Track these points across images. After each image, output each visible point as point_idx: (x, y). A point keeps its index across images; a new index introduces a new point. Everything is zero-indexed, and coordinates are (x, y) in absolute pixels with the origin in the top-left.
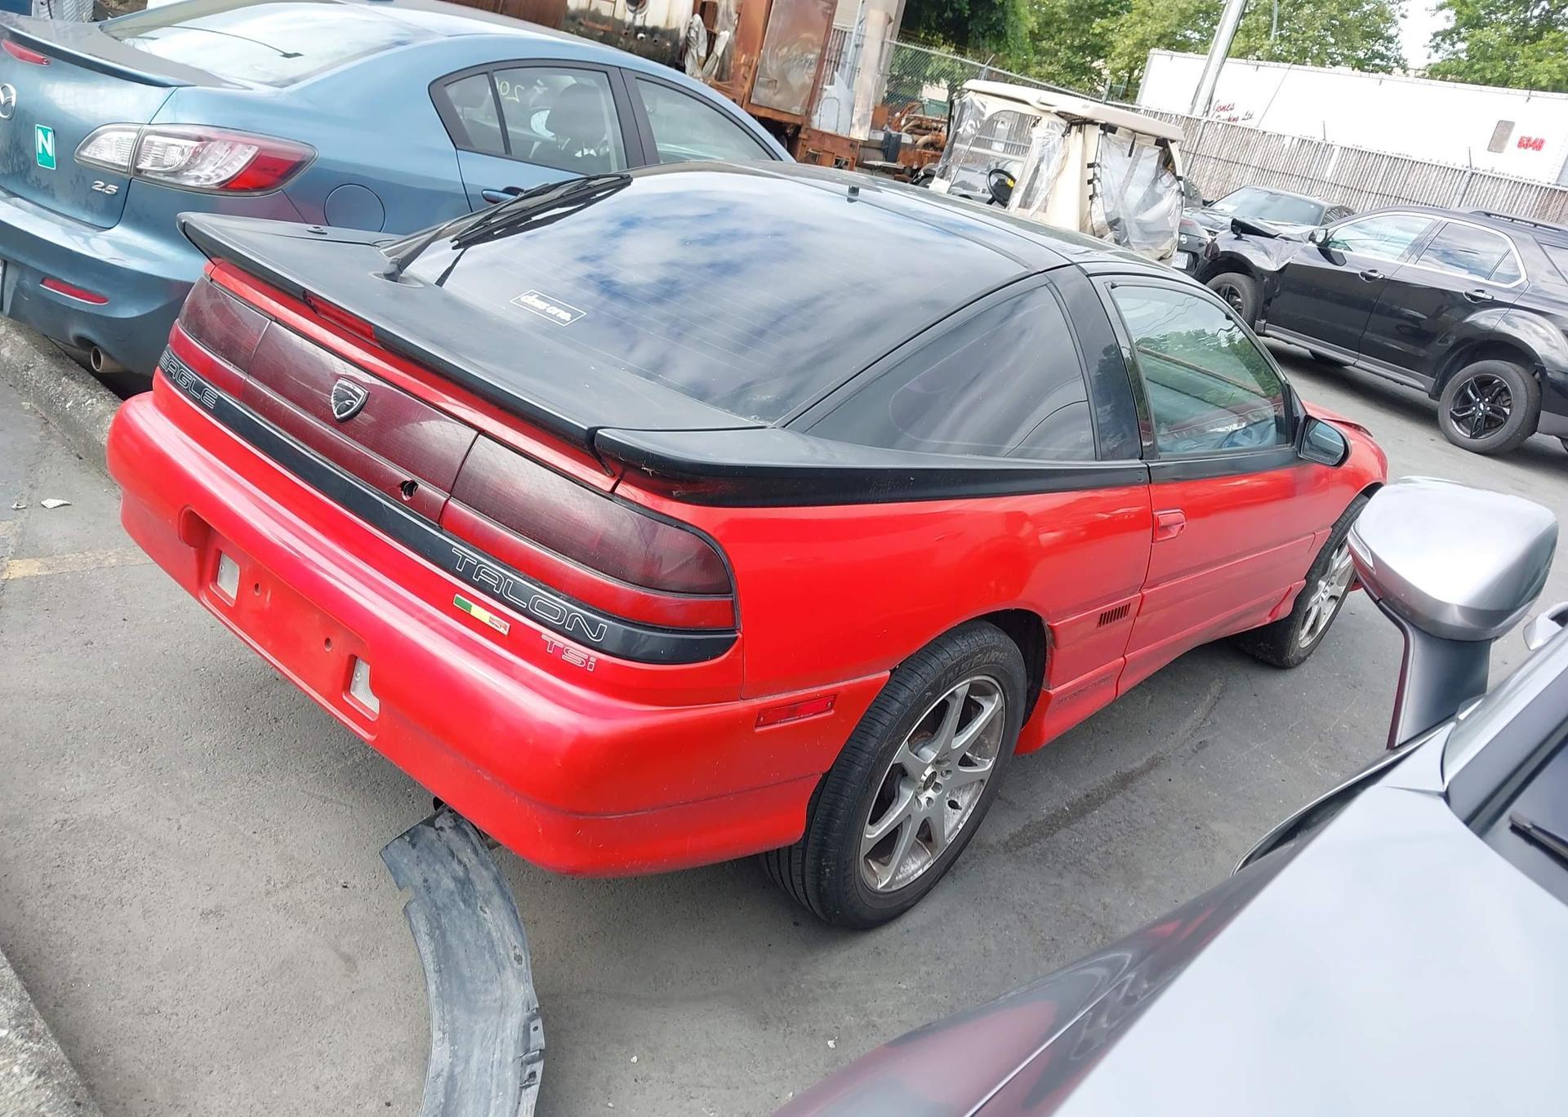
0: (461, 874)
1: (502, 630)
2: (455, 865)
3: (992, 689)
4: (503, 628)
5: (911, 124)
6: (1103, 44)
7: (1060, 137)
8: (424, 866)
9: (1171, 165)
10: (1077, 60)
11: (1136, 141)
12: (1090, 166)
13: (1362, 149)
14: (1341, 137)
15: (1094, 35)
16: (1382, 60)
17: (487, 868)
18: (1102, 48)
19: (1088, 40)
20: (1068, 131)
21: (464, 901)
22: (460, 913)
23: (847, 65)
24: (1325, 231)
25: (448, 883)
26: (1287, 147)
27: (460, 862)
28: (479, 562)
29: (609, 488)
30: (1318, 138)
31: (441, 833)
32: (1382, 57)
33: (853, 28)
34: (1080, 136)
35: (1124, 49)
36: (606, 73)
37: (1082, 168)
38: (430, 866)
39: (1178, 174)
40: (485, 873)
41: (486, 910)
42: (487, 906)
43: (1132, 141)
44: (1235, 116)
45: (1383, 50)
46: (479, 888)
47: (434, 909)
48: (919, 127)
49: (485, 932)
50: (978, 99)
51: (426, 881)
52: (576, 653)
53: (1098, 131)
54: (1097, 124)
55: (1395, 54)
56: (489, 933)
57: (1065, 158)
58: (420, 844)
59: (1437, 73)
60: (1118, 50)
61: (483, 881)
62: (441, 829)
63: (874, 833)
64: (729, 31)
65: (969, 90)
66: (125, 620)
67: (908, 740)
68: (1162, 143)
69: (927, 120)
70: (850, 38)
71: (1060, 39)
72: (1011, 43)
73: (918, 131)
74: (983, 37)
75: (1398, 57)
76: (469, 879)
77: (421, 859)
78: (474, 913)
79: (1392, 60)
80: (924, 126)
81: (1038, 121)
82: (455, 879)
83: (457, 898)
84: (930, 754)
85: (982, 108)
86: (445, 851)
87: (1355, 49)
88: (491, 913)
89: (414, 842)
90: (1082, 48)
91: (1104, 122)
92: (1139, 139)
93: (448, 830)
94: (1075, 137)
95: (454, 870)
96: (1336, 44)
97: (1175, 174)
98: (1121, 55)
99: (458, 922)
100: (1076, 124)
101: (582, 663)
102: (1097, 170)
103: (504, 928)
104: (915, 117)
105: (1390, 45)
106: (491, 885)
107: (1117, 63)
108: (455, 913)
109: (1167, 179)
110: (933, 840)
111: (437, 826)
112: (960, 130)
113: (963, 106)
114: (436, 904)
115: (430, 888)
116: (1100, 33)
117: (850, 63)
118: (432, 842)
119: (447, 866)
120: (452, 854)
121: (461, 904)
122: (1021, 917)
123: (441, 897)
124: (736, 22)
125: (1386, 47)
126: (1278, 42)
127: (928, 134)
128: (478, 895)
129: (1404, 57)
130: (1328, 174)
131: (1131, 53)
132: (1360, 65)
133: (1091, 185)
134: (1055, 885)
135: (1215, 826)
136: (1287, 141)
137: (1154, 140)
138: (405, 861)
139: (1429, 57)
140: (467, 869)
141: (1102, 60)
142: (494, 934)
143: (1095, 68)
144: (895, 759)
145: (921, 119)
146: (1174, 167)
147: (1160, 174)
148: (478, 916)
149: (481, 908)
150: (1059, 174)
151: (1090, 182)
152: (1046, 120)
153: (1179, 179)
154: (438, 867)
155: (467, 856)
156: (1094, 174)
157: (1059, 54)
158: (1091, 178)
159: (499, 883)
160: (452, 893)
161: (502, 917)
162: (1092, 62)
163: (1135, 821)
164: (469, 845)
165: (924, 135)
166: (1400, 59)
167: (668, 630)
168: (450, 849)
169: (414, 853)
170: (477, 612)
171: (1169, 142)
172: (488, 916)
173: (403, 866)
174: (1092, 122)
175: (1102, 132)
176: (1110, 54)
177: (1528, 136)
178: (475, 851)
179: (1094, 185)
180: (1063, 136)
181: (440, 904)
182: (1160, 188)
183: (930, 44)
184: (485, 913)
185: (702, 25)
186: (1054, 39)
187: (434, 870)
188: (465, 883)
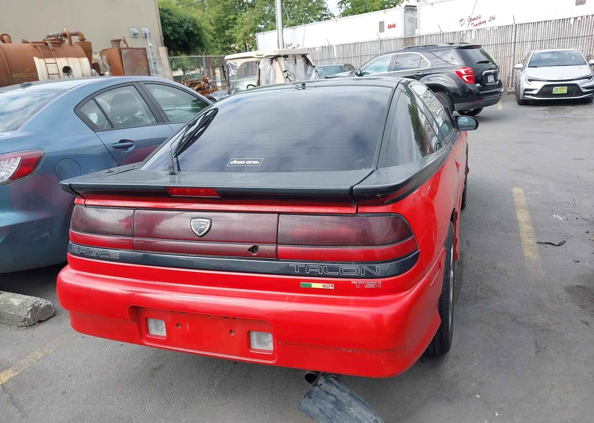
0: (334, 399)
1: (331, 288)
2: (330, 397)
4: (331, 287)
5: (189, 84)
6: (232, 38)
7: (270, 65)
8: (317, 404)
9: (309, 63)
10: (225, 46)
11: (296, 58)
12: (285, 72)
13: (343, 44)
14: (334, 42)
15: (228, 36)
16: (326, 16)
17: (345, 392)
18: (232, 40)
19: (226, 39)
20: (272, 62)
21: (339, 410)
22: (340, 416)
23: (154, 71)
24: (359, 71)
25: (329, 406)
27: (332, 395)
28: (306, 265)
29: (355, 212)
30: (327, 45)
31: (321, 387)
32: (325, 15)
33: (150, 58)
34: (277, 63)
35: (240, 38)
36: (133, 85)
37: (282, 73)
38: (320, 403)
39: (313, 65)
40: (344, 394)
41: (351, 409)
42: (350, 407)
43: (294, 59)
44: (294, 47)
45: (325, 13)
46: (344, 401)
47: (329, 419)
48: (192, 84)
49: (354, 418)
51: (320, 410)
52: (370, 284)
53: (283, 59)
54: (281, 56)
55: (329, 13)
56: (356, 418)
57: (275, 72)
58: (313, 395)
59: (344, 15)
60: (238, 39)
61: (345, 397)
62: (321, 385)
64: (108, 71)
65: (227, 60)
66: (70, 376)
68: (304, 56)
69: (194, 81)
71: (216, 41)
72: (206, 46)
73: (192, 86)
74: (196, 47)
75: (330, 14)
76: (338, 400)
77: (315, 402)
78: (346, 412)
79: (329, 15)
80: (194, 83)
81: (259, 62)
82: (332, 403)
83: (336, 411)
85: (235, 65)
86: (324, 394)
87: (316, 15)
88: (353, 409)
89: (310, 396)
90: (225, 42)
91: (283, 55)
92: (297, 57)
93: (324, 384)
94: (276, 63)
95: (330, 400)
96: (309, 16)
97: (312, 65)
98: (240, 40)
99: (340, 420)
100: (274, 59)
101: (375, 286)
102: (288, 72)
103: (362, 412)
104: (189, 81)
105: (326, 11)
106: (349, 398)
107: (240, 43)
108: (337, 417)
109: (309, 68)
111: (319, 384)
112: (230, 75)
113: (228, 66)
114: (328, 417)
115: (323, 412)
116: (230, 35)
118: (318, 393)
119: (327, 399)
120: (328, 393)
121: (338, 412)
122: (481, 322)
123: (329, 414)
124: (109, 67)
125: (325, 12)
126: (291, 20)
127: (196, 86)
128: (344, 404)
129: (332, 13)
130: (335, 56)
131: (243, 39)
132: (320, 20)
133: (288, 79)
134: (479, 307)
136: (317, 49)
137: (301, 56)
138: (309, 406)
139: (340, 11)
140: (336, 396)
141: (234, 44)
142: (359, 417)
143: (232, 47)
145: (192, 81)
146: (310, 63)
147: (307, 67)
148: (348, 413)
149: (348, 409)
150: (275, 78)
151: (287, 77)
152: (262, 61)
153: (314, 67)
154: (323, 401)
155: (335, 391)
156: (288, 74)
157: (218, 46)
158: (287, 76)
159: (352, 395)
160: (333, 409)
161: (359, 408)
162: (231, 45)
164: (334, 386)
165: (195, 86)
166: (331, 14)
167: (401, 258)
168: (326, 392)
169: (311, 401)
170: (314, 285)
171: (306, 55)
172: (353, 411)
173: (309, 408)
174: (279, 56)
175: (284, 59)
176: (236, 41)
177: (390, 24)
178: (338, 387)
179: (289, 78)
180: (271, 64)
181: (330, 417)
182: (308, 72)
183: (177, 55)
184: (351, 410)
185: (96, 72)
186: (214, 42)
187: (322, 404)
188: (337, 403)
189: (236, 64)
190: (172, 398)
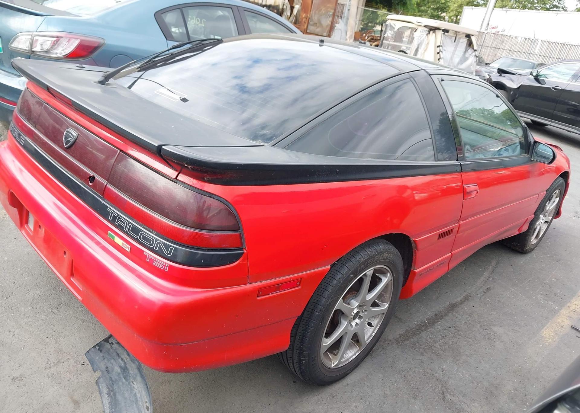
0: (123, 365)
1: (127, 249)
2: (120, 360)
3: (385, 270)
4: (128, 248)
5: (370, 38)
6: (446, 7)
7: (426, 35)
8: (106, 361)
9: (472, 45)
10: (435, 13)
11: (457, 36)
12: (438, 47)
13: (550, 41)
14: (541, 36)
15: (442, 3)
16: (557, 8)
17: (134, 363)
18: (445, 8)
19: (440, 6)
20: (429, 33)
21: (125, 378)
22: (123, 384)
23: (345, 18)
24: (536, 71)
25: (117, 369)
26: (519, 41)
27: (122, 359)
28: (119, 215)
30: (532, 37)
31: (113, 346)
32: (557, 7)
33: (346, 3)
34: (434, 35)
35: (453, 8)
36: (231, 8)
37: (435, 48)
38: (109, 361)
39: (475, 49)
40: (133, 365)
41: (134, 382)
42: (135, 381)
43: (455, 36)
44: (498, 31)
45: (557, 4)
46: (131, 372)
47: (111, 381)
48: (372, 39)
49: (134, 393)
50: (392, 23)
51: (107, 368)
52: (160, 262)
53: (441, 32)
54: (440, 29)
55: (562, 5)
56: (135, 394)
57: (428, 44)
58: (104, 350)
60: (451, 9)
61: (133, 369)
62: (112, 343)
63: (327, 342)
64: (299, 5)
65: (389, 19)
67: (342, 298)
68: (468, 36)
69: (376, 36)
70: (346, 7)
71: (428, 6)
72: (409, 7)
73: (372, 41)
74: (398, 5)
75: (563, 7)
76: (127, 368)
77: (105, 357)
78: (129, 384)
79: (561, 8)
80: (375, 39)
81: (417, 29)
82: (120, 367)
83: (122, 377)
84: (355, 303)
86: (115, 354)
87: (545, 4)
88: (136, 384)
89: (101, 349)
90: (437, 9)
91: (444, 29)
92: (459, 35)
93: (116, 344)
94: (432, 34)
95: (120, 363)
96: (537, 3)
97: (473, 49)
98: (452, 11)
99: (122, 388)
100: (432, 30)
101: (162, 267)
102: (441, 48)
103: (142, 392)
104: (371, 36)
105: (560, 2)
106: (136, 371)
107: (451, 14)
108: (121, 383)
109: (470, 51)
110: (360, 342)
111: (110, 342)
113: (386, 26)
114: (112, 379)
115: (109, 371)
116: (444, 3)
117: (346, 17)
118: (109, 350)
119: (117, 361)
120: (118, 355)
121: (123, 379)
122: (403, 376)
123: (114, 376)
124: (301, 2)
125: (558, 3)
126: (515, 3)
127: (376, 42)
128: (130, 375)
129: (566, 6)
130: (536, 51)
131: (456, 10)
132: (548, 10)
133: (439, 55)
134: (419, 359)
135: (495, 329)
136: (519, 39)
137: (465, 35)
138: (97, 358)
139: (577, 6)
140: (125, 363)
141: (445, 13)
142: (138, 395)
143: (442, 16)
144: (336, 307)
145: (373, 36)
146: (473, 46)
147: (467, 50)
148: (131, 386)
149: (132, 381)
150: (425, 50)
151: (438, 53)
152: (420, 29)
153: (475, 51)
154: (112, 361)
155: (125, 356)
156: (440, 50)
157: (428, 11)
158: (439, 51)
159: (139, 370)
160: (119, 374)
161: (141, 387)
162: (441, 14)
163: (457, 326)
164: (126, 351)
165: (374, 42)
166: (565, 7)
167: (206, 249)
168: (117, 353)
169: (101, 354)
170: (118, 240)
171: (471, 36)
172: (135, 386)
173: (96, 361)
174: (439, 29)
175: (443, 33)
176: (448, 11)
178: (128, 355)
179: (440, 54)
180: (427, 35)
181: (113, 379)
182: (467, 55)
183: (377, 8)
184: (134, 384)
185: (288, 3)
186: (426, 6)
187: (111, 362)
188: (124, 369)
189: (395, 25)
190: (57, 294)
